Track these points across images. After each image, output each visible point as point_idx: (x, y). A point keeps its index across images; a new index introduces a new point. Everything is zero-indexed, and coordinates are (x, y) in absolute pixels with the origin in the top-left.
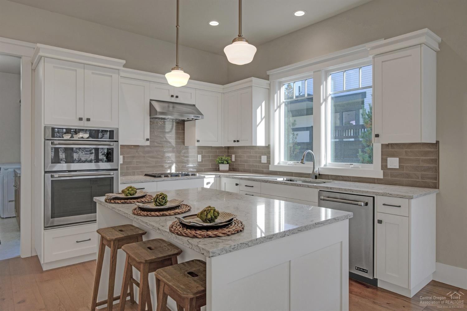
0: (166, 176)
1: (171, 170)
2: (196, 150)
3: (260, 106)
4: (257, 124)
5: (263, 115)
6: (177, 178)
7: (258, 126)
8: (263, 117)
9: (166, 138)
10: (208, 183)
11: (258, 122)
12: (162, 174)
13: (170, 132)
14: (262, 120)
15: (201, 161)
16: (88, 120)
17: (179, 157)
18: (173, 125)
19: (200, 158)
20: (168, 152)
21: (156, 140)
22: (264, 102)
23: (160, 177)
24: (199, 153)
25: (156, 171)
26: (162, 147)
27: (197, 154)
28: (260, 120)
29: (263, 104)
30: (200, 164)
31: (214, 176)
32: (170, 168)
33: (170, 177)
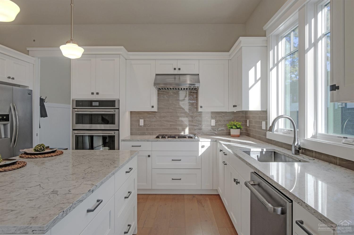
0: (180, 137)
1: (184, 133)
2: (210, 115)
3: (254, 68)
4: (250, 87)
5: (259, 76)
6: (174, 139)
7: (251, 90)
8: (258, 78)
9: (179, 105)
10: (203, 147)
11: (250, 84)
12: (166, 135)
13: (184, 100)
14: (256, 81)
15: (214, 125)
16: (97, 94)
17: (192, 121)
18: (186, 93)
19: (213, 123)
20: (181, 117)
21: (170, 107)
22: (260, 61)
23: (175, 137)
24: (212, 118)
25: (170, 132)
26: (176, 112)
27: (210, 119)
28: (254, 82)
29: (259, 64)
30: (213, 128)
31: (210, 140)
32: (184, 130)
33: (167, 138)
